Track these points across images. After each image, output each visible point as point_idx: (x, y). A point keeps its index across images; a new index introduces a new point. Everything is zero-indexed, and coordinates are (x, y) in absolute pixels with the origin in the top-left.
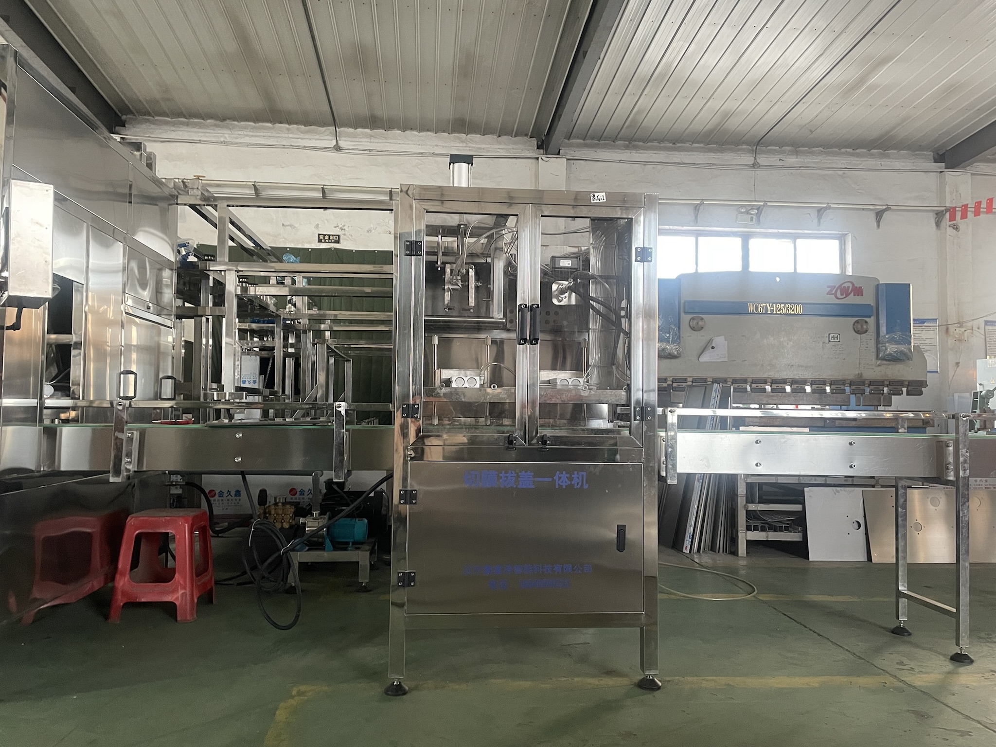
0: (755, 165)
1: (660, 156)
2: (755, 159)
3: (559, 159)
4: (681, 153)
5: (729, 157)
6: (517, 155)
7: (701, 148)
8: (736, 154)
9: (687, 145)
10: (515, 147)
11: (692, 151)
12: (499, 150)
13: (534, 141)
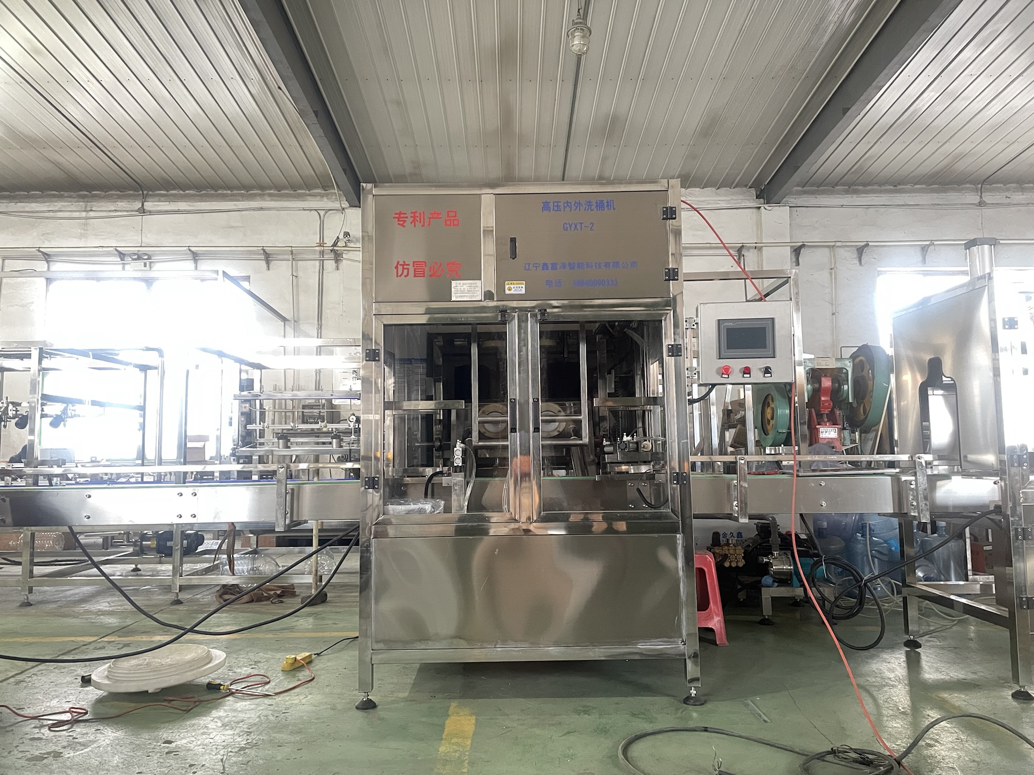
0: (981, 204)
1: (883, 199)
2: (981, 197)
3: (781, 208)
4: (903, 195)
5: (953, 197)
6: (738, 205)
7: (924, 188)
8: (960, 194)
9: (909, 186)
10: (734, 198)
11: (915, 192)
12: (719, 202)
13: (753, 192)
